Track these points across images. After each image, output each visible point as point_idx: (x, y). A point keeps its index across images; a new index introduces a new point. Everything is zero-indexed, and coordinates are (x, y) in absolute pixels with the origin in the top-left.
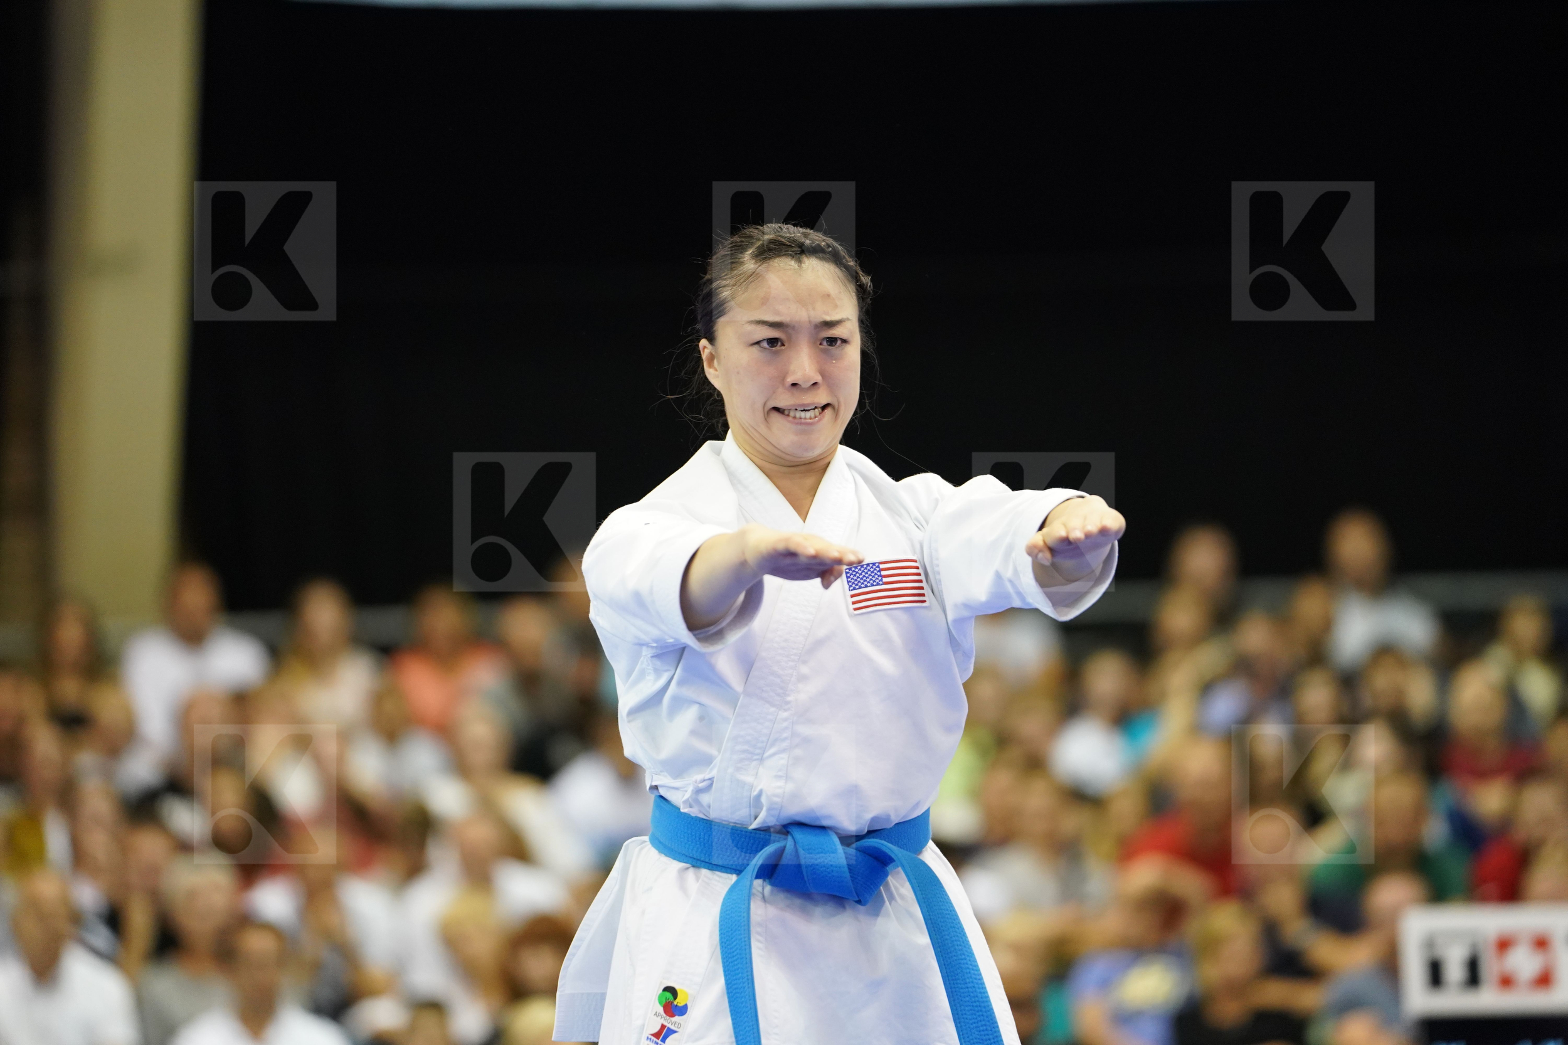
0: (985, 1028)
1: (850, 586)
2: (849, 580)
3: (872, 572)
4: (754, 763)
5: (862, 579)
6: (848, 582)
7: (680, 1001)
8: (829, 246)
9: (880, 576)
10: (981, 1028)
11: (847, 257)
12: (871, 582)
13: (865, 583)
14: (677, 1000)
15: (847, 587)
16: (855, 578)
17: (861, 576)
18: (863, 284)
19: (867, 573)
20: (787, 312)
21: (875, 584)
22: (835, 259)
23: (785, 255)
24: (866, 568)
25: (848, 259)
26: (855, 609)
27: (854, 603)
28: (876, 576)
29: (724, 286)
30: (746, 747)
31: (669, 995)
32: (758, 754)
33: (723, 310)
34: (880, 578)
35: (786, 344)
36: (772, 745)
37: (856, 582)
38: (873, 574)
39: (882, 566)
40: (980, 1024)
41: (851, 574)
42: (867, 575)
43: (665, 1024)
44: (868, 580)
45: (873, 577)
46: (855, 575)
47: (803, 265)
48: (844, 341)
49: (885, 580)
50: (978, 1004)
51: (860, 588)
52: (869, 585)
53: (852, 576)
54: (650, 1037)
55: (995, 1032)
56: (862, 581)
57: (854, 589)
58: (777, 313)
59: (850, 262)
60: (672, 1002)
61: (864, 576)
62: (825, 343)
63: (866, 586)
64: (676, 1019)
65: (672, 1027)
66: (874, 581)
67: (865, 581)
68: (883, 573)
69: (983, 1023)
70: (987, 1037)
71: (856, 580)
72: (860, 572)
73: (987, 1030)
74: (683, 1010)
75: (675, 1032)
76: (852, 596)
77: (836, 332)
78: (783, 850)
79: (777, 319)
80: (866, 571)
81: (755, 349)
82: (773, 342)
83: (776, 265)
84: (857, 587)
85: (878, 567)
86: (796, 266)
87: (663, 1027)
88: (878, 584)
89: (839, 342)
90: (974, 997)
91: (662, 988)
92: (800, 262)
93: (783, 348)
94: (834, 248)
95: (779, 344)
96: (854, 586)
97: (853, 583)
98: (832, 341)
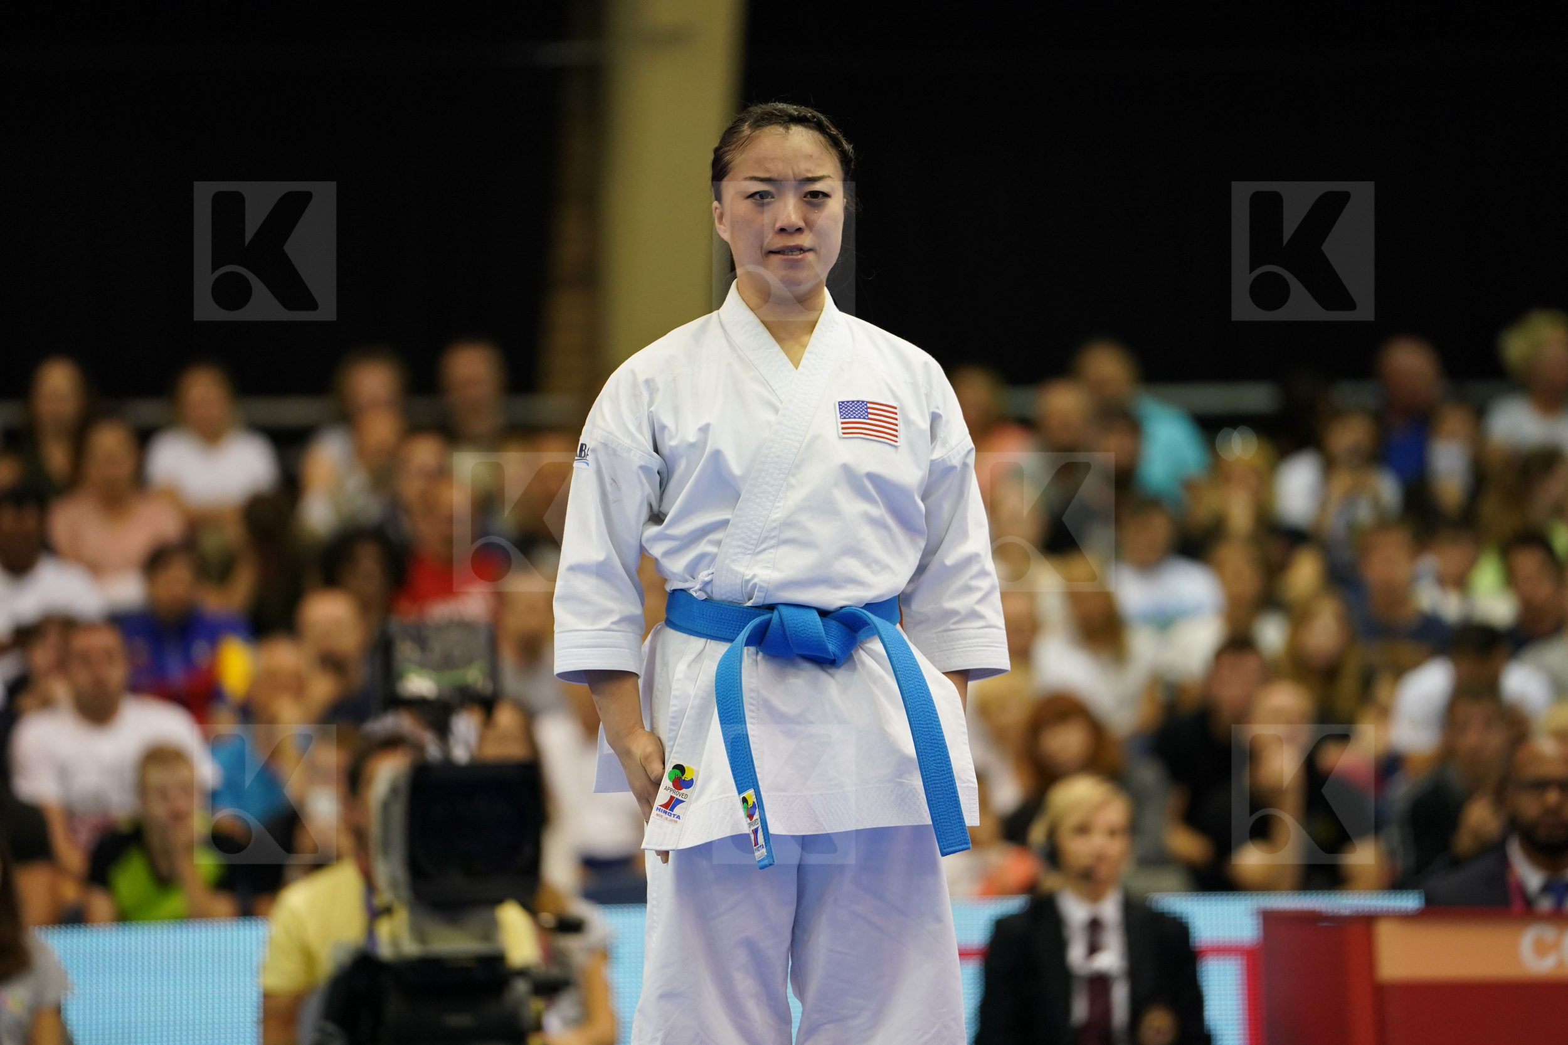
0: (940, 761)
1: (842, 415)
2: (841, 410)
3: (861, 408)
4: (749, 556)
5: (852, 411)
6: (840, 412)
7: (687, 776)
8: (814, 117)
9: (867, 412)
10: (938, 761)
11: (830, 126)
12: (859, 415)
13: (854, 415)
14: (684, 776)
15: (839, 415)
16: (846, 410)
17: (851, 409)
18: (846, 150)
19: (856, 408)
20: (776, 169)
21: (862, 417)
22: (820, 127)
23: (775, 123)
24: (856, 404)
25: (833, 129)
26: (844, 433)
27: (843, 428)
28: (864, 412)
29: (727, 152)
30: (740, 543)
31: (678, 772)
32: (750, 550)
33: (726, 171)
34: (866, 414)
35: (776, 197)
36: (763, 542)
37: (847, 413)
38: (861, 410)
39: (869, 405)
40: (937, 757)
41: (843, 406)
42: (856, 409)
43: (675, 796)
44: (857, 413)
45: (861, 411)
46: (846, 408)
47: (790, 131)
48: (826, 195)
49: (870, 416)
50: (936, 741)
51: (850, 418)
52: (857, 417)
53: (844, 408)
54: (659, 807)
55: (948, 765)
56: (852, 413)
57: (845, 418)
58: (768, 171)
59: (833, 131)
60: (681, 777)
61: (854, 410)
62: (809, 196)
63: (855, 418)
64: (684, 791)
65: (680, 798)
66: (862, 415)
67: (854, 413)
68: (869, 411)
69: (939, 757)
70: (942, 768)
71: (847, 412)
72: (851, 406)
73: (942, 763)
74: (689, 784)
75: (683, 802)
76: (842, 423)
77: (818, 187)
78: (770, 620)
79: (767, 175)
80: (856, 406)
81: (749, 201)
82: (762, 195)
83: (767, 131)
84: (847, 417)
85: (866, 405)
86: (784, 132)
87: (672, 798)
88: (864, 418)
89: (821, 196)
90: (933, 736)
91: (672, 766)
92: (787, 128)
93: (773, 200)
94: (818, 119)
95: (770, 197)
96: (844, 415)
97: (844, 413)
98: (815, 194)
